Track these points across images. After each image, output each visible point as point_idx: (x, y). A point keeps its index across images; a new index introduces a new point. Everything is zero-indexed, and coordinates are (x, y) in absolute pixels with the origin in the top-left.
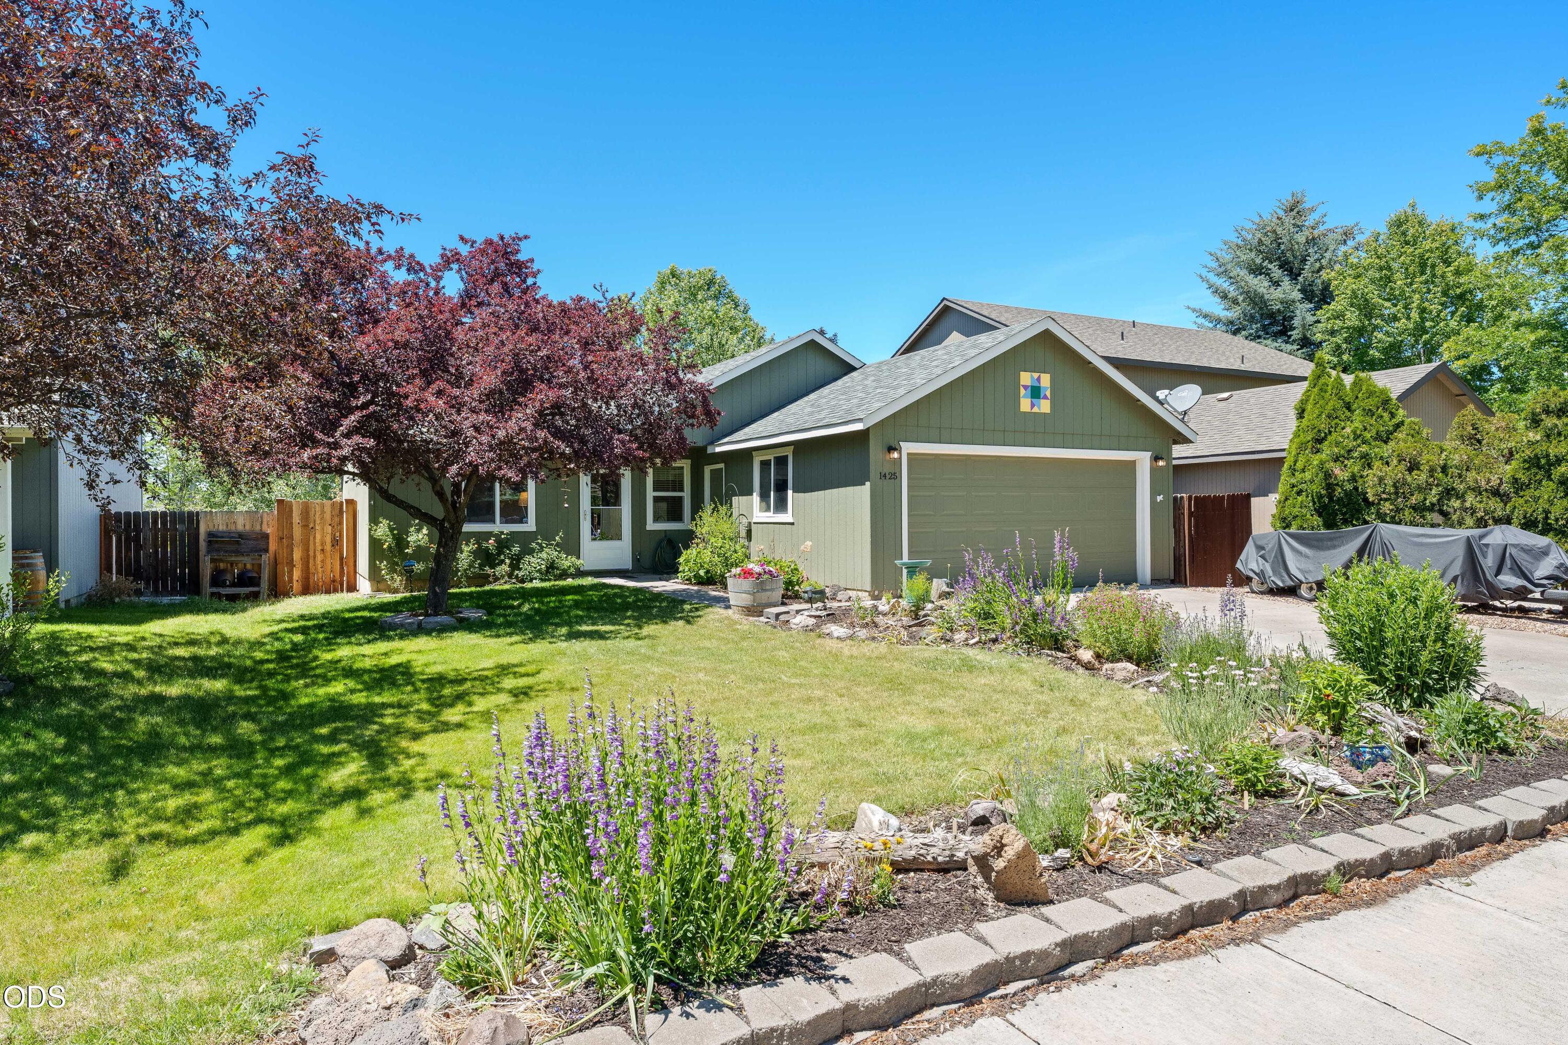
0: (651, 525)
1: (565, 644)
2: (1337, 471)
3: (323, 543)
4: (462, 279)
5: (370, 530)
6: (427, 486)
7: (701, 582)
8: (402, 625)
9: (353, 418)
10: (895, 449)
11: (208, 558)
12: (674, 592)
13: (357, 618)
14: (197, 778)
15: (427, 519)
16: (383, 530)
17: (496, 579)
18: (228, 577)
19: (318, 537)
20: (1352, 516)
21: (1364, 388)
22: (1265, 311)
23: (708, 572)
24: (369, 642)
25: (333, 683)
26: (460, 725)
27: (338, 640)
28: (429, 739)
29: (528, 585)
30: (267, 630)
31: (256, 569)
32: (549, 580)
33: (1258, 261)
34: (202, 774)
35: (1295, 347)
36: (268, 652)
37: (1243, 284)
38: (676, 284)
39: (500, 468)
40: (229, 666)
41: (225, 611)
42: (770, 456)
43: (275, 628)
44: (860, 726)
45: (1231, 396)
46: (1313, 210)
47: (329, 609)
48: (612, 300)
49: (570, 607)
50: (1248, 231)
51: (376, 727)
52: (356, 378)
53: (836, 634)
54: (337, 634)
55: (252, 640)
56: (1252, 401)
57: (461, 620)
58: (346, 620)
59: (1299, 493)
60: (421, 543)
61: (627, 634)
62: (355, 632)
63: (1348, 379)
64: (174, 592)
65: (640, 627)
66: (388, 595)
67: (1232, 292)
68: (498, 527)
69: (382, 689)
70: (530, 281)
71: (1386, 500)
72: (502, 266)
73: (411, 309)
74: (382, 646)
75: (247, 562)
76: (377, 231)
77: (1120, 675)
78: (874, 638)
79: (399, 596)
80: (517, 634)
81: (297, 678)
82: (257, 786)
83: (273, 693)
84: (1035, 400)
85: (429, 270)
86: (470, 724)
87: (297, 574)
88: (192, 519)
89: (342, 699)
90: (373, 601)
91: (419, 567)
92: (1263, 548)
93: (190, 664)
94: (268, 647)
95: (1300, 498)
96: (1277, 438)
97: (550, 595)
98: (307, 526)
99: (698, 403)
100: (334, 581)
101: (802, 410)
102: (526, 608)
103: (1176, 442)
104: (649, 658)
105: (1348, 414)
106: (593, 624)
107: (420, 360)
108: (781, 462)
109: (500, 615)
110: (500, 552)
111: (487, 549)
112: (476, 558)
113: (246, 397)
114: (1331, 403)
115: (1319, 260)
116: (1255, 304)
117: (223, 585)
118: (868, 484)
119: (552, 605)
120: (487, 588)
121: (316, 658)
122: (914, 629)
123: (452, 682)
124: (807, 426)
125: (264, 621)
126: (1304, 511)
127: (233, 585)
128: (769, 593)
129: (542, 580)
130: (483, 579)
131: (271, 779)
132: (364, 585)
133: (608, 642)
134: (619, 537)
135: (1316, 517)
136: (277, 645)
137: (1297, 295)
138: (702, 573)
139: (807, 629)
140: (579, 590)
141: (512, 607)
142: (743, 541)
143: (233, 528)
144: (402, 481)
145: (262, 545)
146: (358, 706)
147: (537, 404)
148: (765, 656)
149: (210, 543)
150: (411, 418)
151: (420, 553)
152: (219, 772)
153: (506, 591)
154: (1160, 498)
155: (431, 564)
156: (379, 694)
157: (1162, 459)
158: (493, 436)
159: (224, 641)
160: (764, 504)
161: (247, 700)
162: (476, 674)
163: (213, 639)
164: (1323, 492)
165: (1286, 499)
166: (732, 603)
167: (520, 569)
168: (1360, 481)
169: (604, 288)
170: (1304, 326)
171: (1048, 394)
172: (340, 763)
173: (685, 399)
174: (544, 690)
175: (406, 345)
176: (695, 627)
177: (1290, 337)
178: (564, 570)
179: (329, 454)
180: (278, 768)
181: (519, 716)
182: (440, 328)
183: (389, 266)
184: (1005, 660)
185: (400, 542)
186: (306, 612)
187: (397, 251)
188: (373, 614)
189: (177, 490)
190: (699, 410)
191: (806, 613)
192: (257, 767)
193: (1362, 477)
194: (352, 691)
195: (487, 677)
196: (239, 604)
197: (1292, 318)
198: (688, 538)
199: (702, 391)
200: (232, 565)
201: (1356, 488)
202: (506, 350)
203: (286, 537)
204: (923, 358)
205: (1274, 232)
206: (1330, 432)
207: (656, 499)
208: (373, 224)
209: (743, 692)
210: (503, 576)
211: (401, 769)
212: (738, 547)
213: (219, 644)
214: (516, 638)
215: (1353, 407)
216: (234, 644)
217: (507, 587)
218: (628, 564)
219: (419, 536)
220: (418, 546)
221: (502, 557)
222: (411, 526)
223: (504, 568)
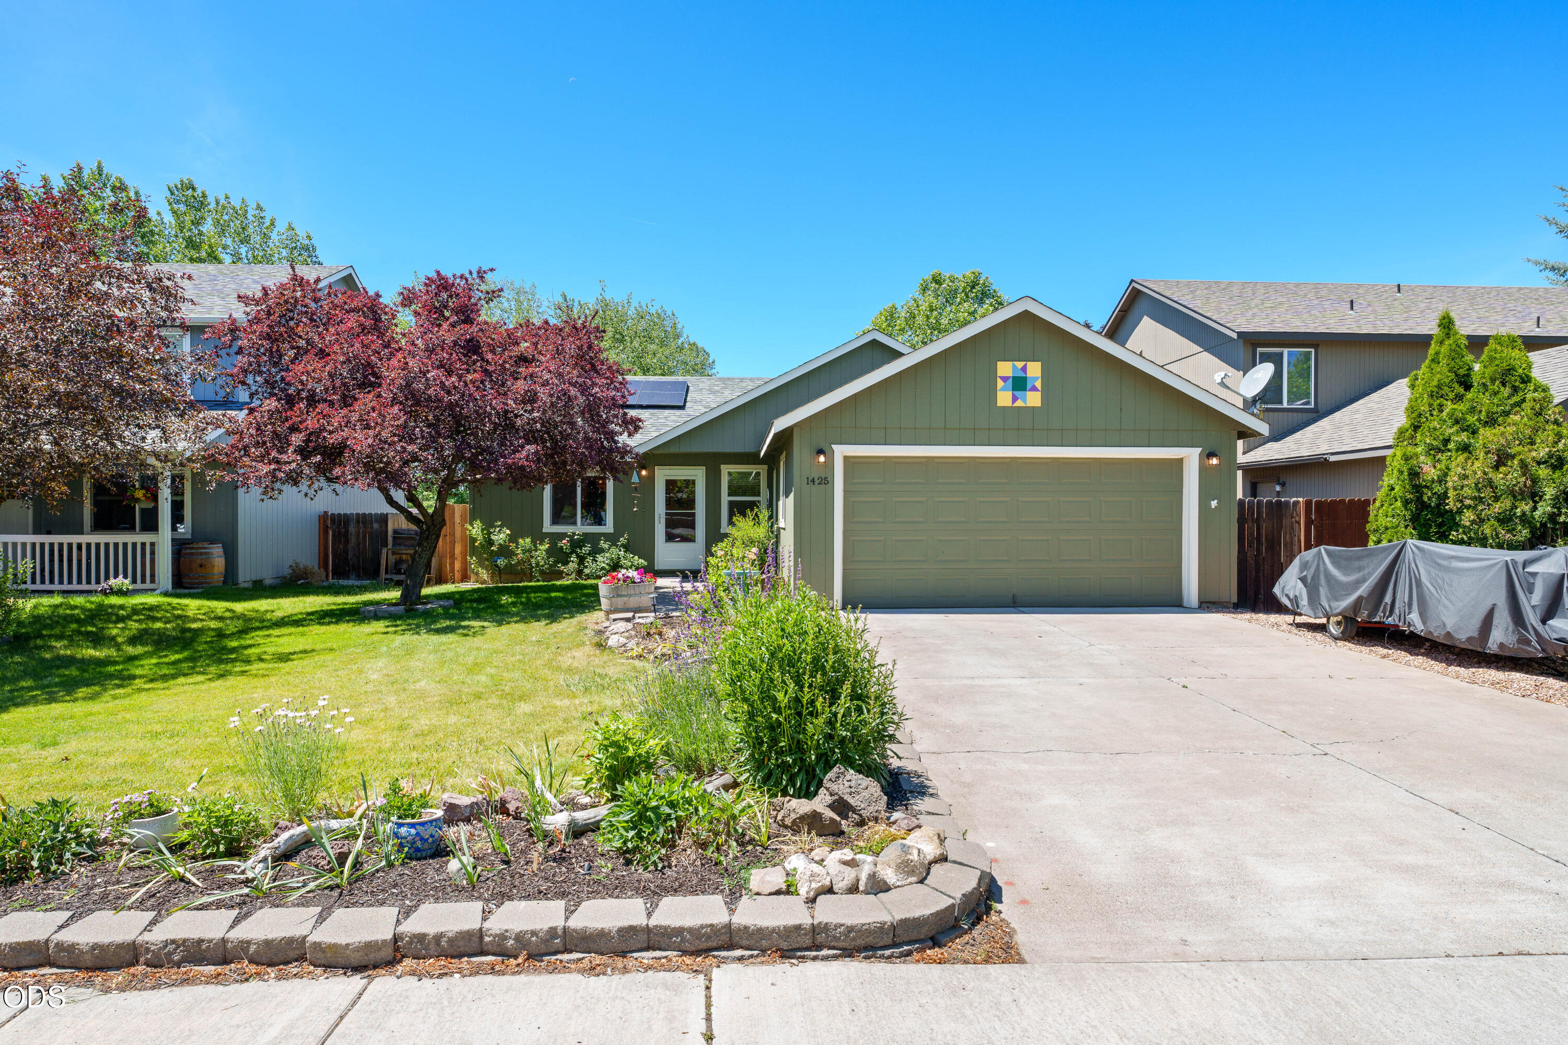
0: (725, 529)
2: (1427, 469)
10: (822, 453)
16: (476, 530)
17: (567, 576)
60: (502, 542)
68: (578, 528)
71: (1469, 507)
84: (1018, 393)
92: (1306, 568)
110: (573, 551)
111: (561, 548)
112: (548, 556)
130: (558, 575)
134: (693, 539)
135: (1410, 529)
149: (394, 538)
154: (1214, 504)
157: (1218, 456)
167: (586, 567)
171: (1038, 384)
185: (489, 540)
207: (731, 504)
210: (572, 573)
219: (502, 536)
220: (500, 545)
221: (574, 555)
222: (496, 527)
223: (573, 566)
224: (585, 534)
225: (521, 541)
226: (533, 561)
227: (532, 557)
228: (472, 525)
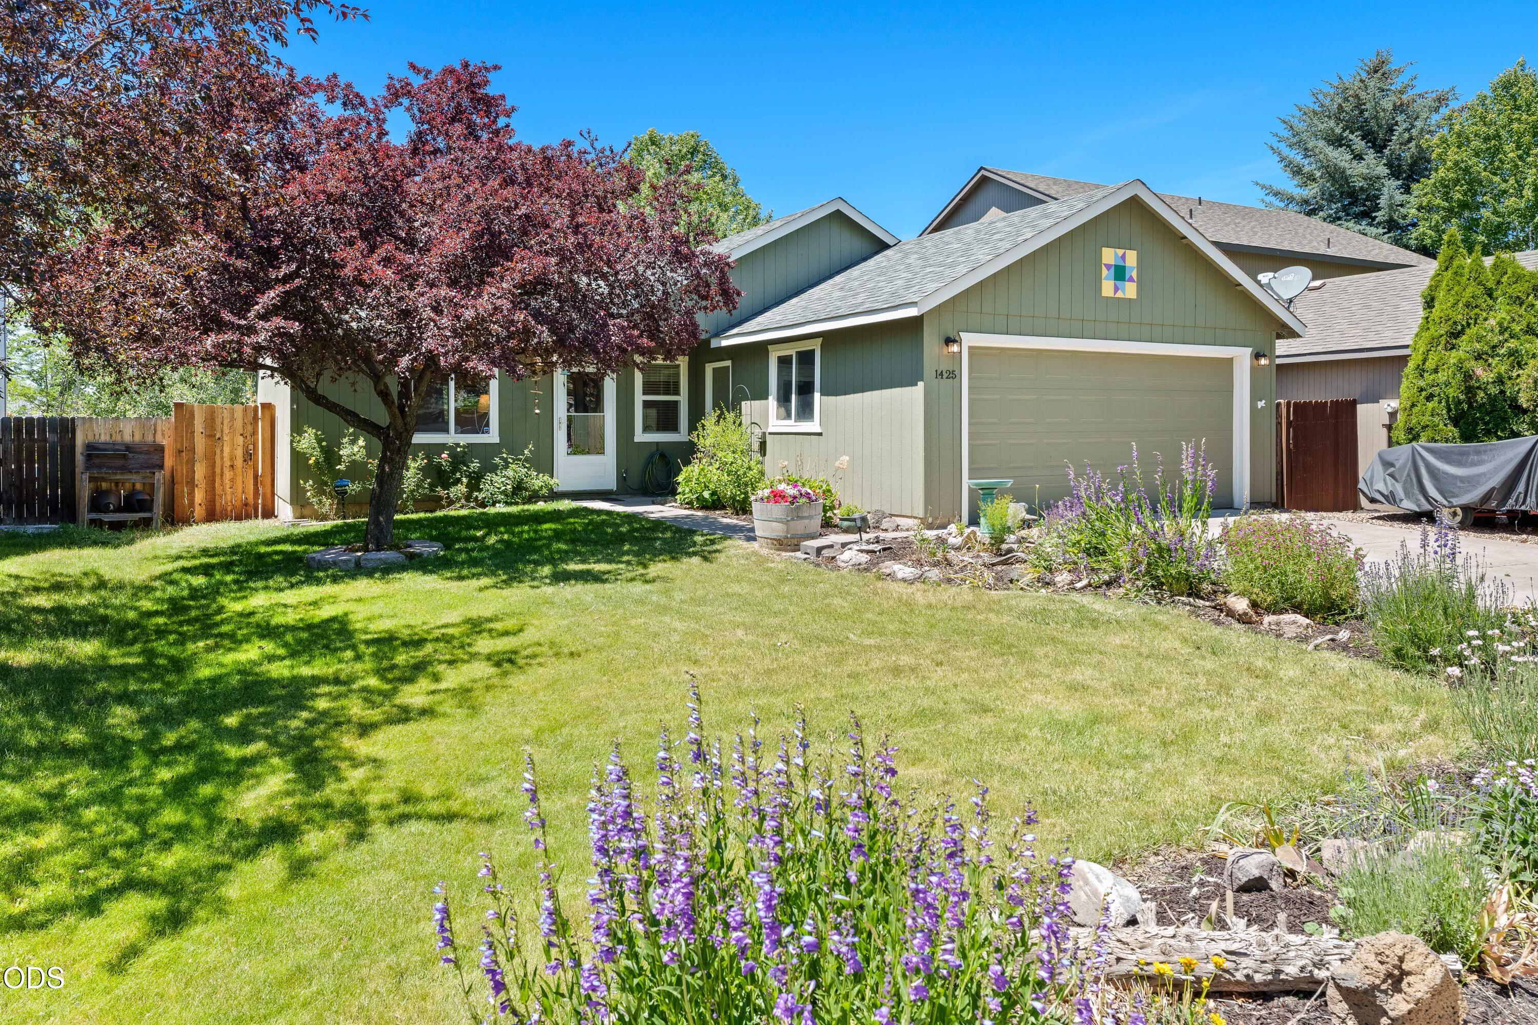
0: (640, 436)
1: (550, 590)
2: (1479, 371)
3: (233, 458)
4: (413, 117)
5: (292, 442)
6: (366, 385)
7: (705, 506)
8: (335, 563)
9: (272, 294)
10: (954, 341)
11: (86, 477)
12: (675, 519)
13: (277, 553)
14: (40, 804)
15: (367, 426)
16: (308, 441)
17: (451, 503)
18: (112, 500)
19: (227, 450)
20: (1497, 426)
21: (1509, 272)
22: (1346, 189)
23: (714, 493)
24: (292, 586)
25: (245, 646)
26: (426, 712)
27: (252, 585)
28: (381, 736)
29: (491, 510)
30: (159, 569)
31: (147, 489)
32: (517, 504)
33: (1338, 131)
34: (50, 797)
35: (1381, 231)
36: (158, 601)
37: (1321, 156)
38: (656, 153)
39: (467, 359)
40: (105, 619)
41: (104, 544)
42: (791, 351)
43: (169, 567)
44: (985, 711)
45: (1323, 285)
46: (1399, 71)
47: (239, 541)
48: (603, 151)
49: (549, 538)
50: (1325, 96)
51: (305, 714)
52: (276, 242)
53: (900, 575)
54: (252, 574)
55: (137, 583)
56: (1351, 290)
57: (412, 556)
58: (261, 556)
59: (1429, 398)
60: (357, 457)
61: (629, 575)
62: (274, 572)
63: (1488, 261)
64: (42, 519)
65: (645, 566)
66: (314, 523)
67: (1308, 166)
68: (453, 438)
69: (312, 657)
70: (502, 122)
72: (466, 102)
73: (349, 153)
74: (310, 592)
75: (136, 481)
76: (308, 30)
77: (1290, 631)
78: (949, 581)
79: (328, 525)
80: (486, 575)
81: (195, 638)
82: (129, 818)
83: (161, 661)
84: (1119, 283)
85: (371, 105)
86: (440, 709)
87: (199, 496)
88: (66, 427)
89: (257, 670)
90: (296, 531)
91: (353, 488)
92: (1392, 465)
93: (52, 618)
94: (158, 594)
95: (1430, 405)
96: (1389, 334)
97: (522, 524)
98: (212, 435)
99: (713, 280)
100: (246, 505)
101: (830, 294)
102: (492, 540)
103: (1279, 336)
104: (664, 610)
105: (1491, 302)
106: (583, 562)
107: (360, 219)
108: (806, 358)
109: (460, 550)
110: (455, 469)
111: (440, 464)
112: (425, 477)
113: (127, 259)
114: (1470, 290)
115: (1408, 130)
116: (1334, 179)
117: (106, 510)
118: (921, 384)
119: (525, 536)
120: (439, 514)
121: (221, 610)
122: (999, 568)
123: (405, 644)
124: (841, 312)
125: (156, 557)
126: (1436, 419)
127: (119, 510)
128: (806, 521)
129: (507, 504)
130: (434, 503)
131: (153, 805)
132: (285, 510)
133: (607, 586)
134: (601, 451)
135: (1450, 427)
136: (171, 590)
137: (1382, 170)
138: (706, 494)
139: (860, 569)
140: (556, 516)
141: (475, 539)
142: (758, 456)
143: (118, 438)
144: (334, 380)
145: (155, 459)
146: (279, 682)
147: (517, 276)
148: (815, 606)
149: (89, 457)
150: (349, 295)
151: (356, 470)
152: (74, 792)
153: (464, 518)
154: (1261, 404)
155: (372, 485)
156: (307, 663)
157: (1264, 356)
158: (458, 318)
159: (101, 584)
160: (782, 410)
161: (125, 671)
162: (437, 633)
163: (87, 583)
164: (1462, 397)
165: (1413, 405)
166: (758, 533)
167: (480, 490)
168: (1509, 384)
169: (593, 136)
170: (1391, 206)
171: (1134, 274)
172: (257, 776)
173: (698, 275)
174: (534, 656)
175: (342, 199)
176: (714, 565)
177: (1374, 219)
178: (534, 491)
179: (239, 342)
180: (163, 783)
181: (505, 697)
182: (386, 177)
183: (319, 98)
184: (1133, 611)
185: (330, 456)
186: (210, 544)
187: (328, 79)
188: (297, 548)
189: (56, 395)
190: (714, 289)
191: (855, 547)
192: (131, 783)
193: (1510, 378)
194: (271, 658)
195: (453, 637)
196: (124, 535)
197: (1377, 197)
198: (688, 452)
199: (720, 265)
200: (117, 484)
201: (1502, 392)
202: (473, 206)
203: (186, 451)
204: (978, 231)
205: (1357, 97)
206: (1469, 325)
207: (647, 404)
208: (303, 20)
209: (806, 659)
210: (459, 499)
211: (345, 786)
212: (753, 463)
213: (94, 589)
214: (485, 581)
215: (1495, 294)
216: (112, 590)
217: (464, 512)
218: (611, 483)
219: (355, 449)
220: (353, 461)
221: (459, 475)
222: (345, 436)
223: (460, 489)
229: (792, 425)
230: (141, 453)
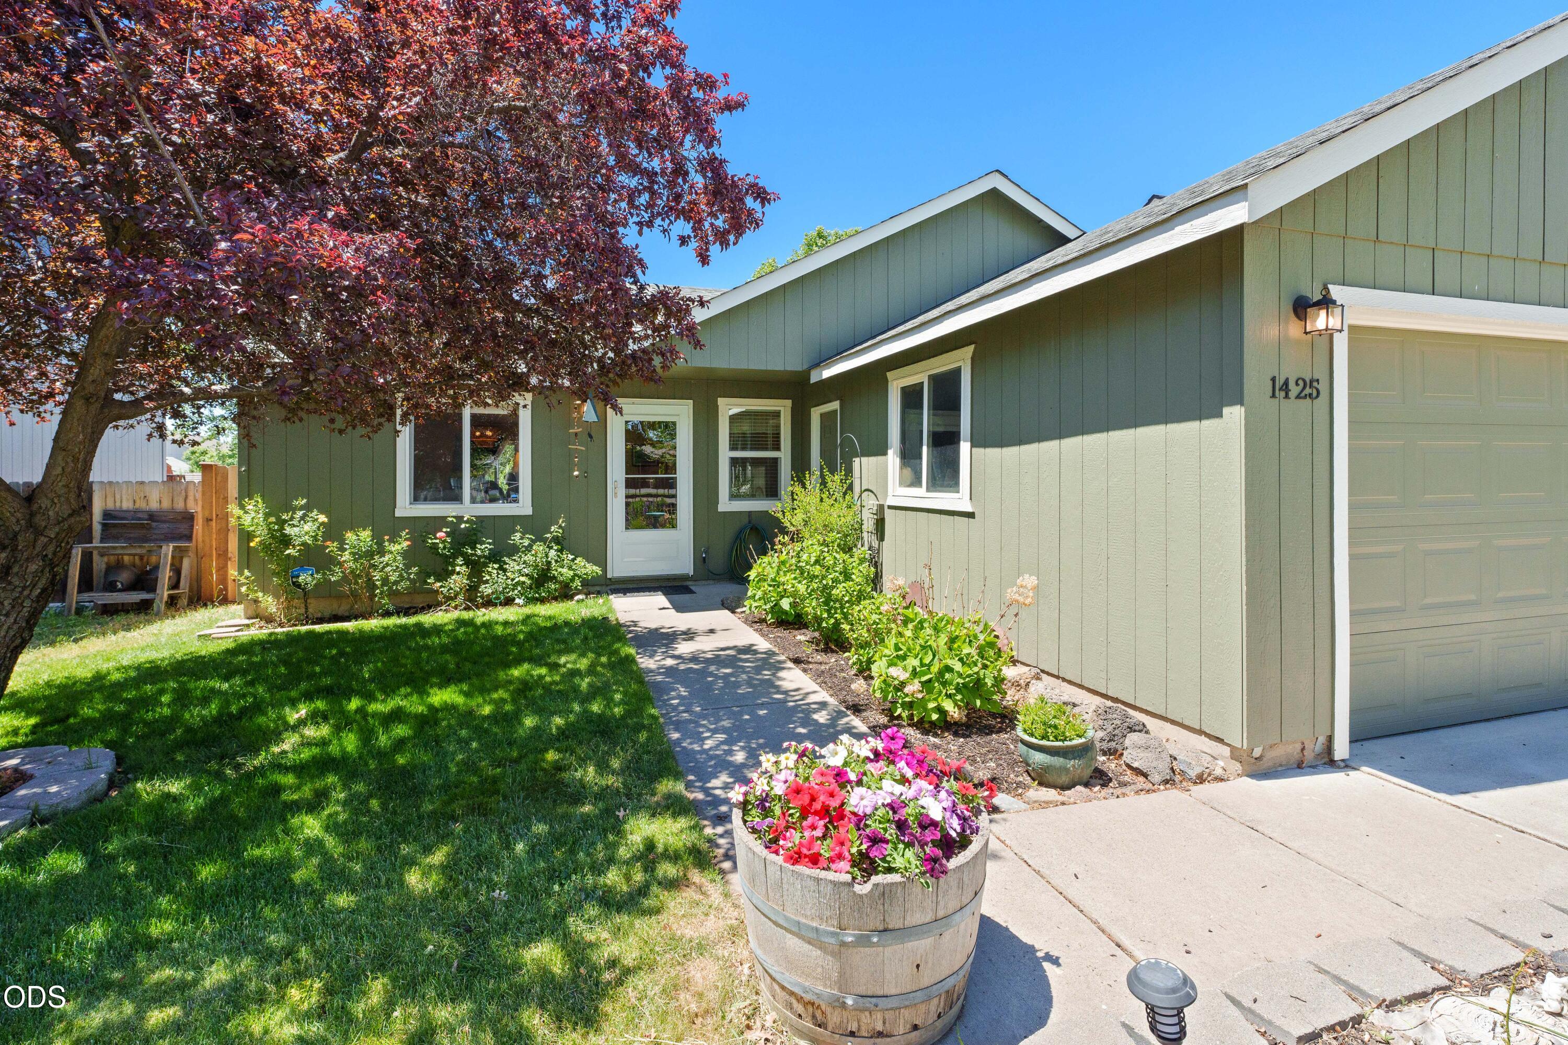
0: (725, 504)
16: (251, 516)
17: (447, 599)
18: (121, 576)
32: (538, 602)
42: (922, 373)
68: (463, 508)
110: (454, 552)
111: (433, 546)
112: (413, 563)
117: (111, 589)
127: (125, 589)
129: (529, 600)
134: (672, 524)
142: (869, 540)
145: (183, 528)
149: (105, 526)
160: (908, 472)
167: (486, 583)
178: (563, 583)
200: (141, 558)
207: (735, 463)
210: (456, 595)
219: (308, 527)
220: (304, 544)
221: (460, 561)
222: (294, 510)
223: (458, 580)
224: (481, 519)
225: (350, 536)
226: (377, 576)
227: (374, 567)
228: (242, 507)
229: (920, 496)
230: (165, 522)
